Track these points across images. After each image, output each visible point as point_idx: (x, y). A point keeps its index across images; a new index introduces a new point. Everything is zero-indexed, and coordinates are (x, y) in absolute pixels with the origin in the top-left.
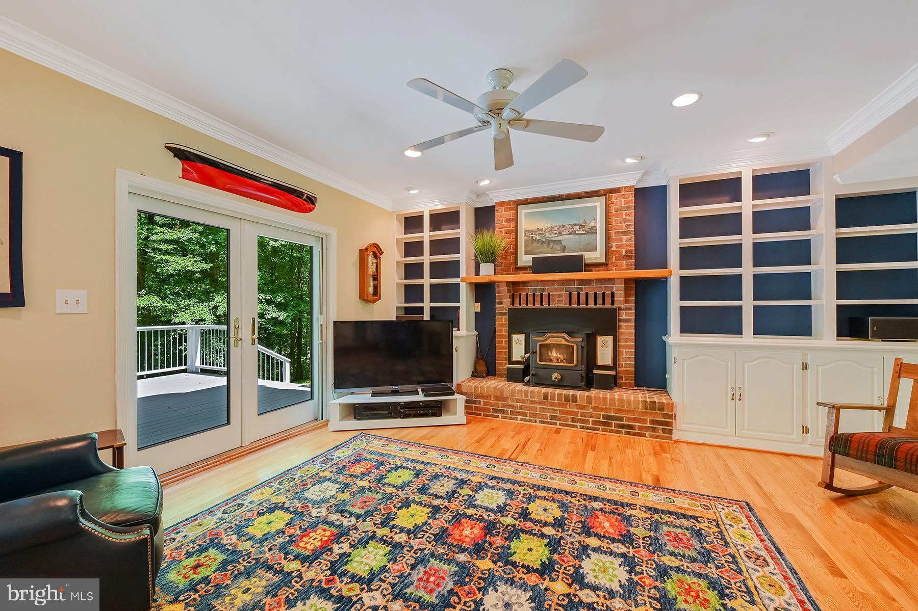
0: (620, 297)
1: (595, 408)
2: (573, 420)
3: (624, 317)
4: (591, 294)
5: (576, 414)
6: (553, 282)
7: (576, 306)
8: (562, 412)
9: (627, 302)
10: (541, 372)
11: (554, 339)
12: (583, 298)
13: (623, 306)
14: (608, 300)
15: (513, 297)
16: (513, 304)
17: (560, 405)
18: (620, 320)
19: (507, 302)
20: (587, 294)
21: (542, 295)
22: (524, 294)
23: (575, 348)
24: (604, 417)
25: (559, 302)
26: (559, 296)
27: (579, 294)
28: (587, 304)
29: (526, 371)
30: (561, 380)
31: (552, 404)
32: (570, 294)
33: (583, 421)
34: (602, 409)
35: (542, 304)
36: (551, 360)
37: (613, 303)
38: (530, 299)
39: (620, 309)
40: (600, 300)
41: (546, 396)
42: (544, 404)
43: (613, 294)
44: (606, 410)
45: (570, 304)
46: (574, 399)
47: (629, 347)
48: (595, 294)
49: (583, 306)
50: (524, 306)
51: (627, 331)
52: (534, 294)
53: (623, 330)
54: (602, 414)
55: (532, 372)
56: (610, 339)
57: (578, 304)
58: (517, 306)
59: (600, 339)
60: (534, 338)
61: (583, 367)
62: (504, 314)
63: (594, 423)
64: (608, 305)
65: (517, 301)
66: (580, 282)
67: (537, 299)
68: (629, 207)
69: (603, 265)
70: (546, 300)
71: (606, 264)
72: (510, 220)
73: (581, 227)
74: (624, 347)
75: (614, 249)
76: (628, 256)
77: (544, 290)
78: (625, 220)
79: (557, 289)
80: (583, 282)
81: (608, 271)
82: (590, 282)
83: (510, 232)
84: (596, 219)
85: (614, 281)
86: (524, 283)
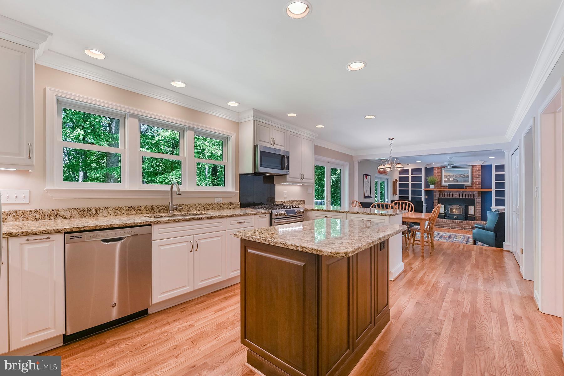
0: (476, 196)
1: (468, 225)
2: (462, 228)
3: (477, 201)
4: (467, 194)
5: (463, 226)
6: (453, 191)
7: (461, 198)
8: (458, 226)
9: (478, 197)
10: (450, 216)
11: (454, 207)
12: (464, 195)
13: (477, 198)
14: (472, 196)
15: (440, 194)
16: (440, 196)
17: (457, 224)
18: (476, 202)
19: (438, 196)
20: (465, 194)
21: (450, 194)
22: (443, 194)
23: (462, 209)
24: (471, 227)
25: (456, 196)
26: (456, 195)
27: (462, 194)
28: (465, 197)
29: (445, 215)
30: (457, 218)
31: (455, 224)
32: (460, 194)
33: (465, 228)
34: (471, 225)
35: (450, 197)
36: (454, 212)
37: (474, 197)
38: (446, 195)
39: (476, 199)
40: (470, 196)
41: (453, 222)
42: (453, 224)
43: (474, 194)
44: (472, 225)
45: (460, 197)
46: (462, 222)
47: (479, 209)
48: (468, 194)
49: (464, 197)
50: (443, 197)
51: (479, 205)
52: (447, 194)
53: (477, 205)
54: (471, 226)
55: (447, 216)
56: (473, 207)
57: (462, 197)
58: (441, 197)
59: (470, 207)
60: (448, 206)
61: (464, 215)
62: (437, 199)
63: (468, 228)
64: (472, 198)
65: (441, 196)
66: (463, 191)
67: (448, 195)
68: (479, 171)
69: (471, 187)
70: (451, 196)
71: (472, 186)
72: (439, 172)
73: (463, 175)
74: (477, 209)
75: (474, 182)
76: (479, 184)
77: (451, 193)
78: (478, 174)
79: (455, 193)
80: (464, 191)
81: (472, 188)
82: (466, 191)
83: (439, 176)
84: (468, 173)
85: (474, 191)
86: (444, 191)
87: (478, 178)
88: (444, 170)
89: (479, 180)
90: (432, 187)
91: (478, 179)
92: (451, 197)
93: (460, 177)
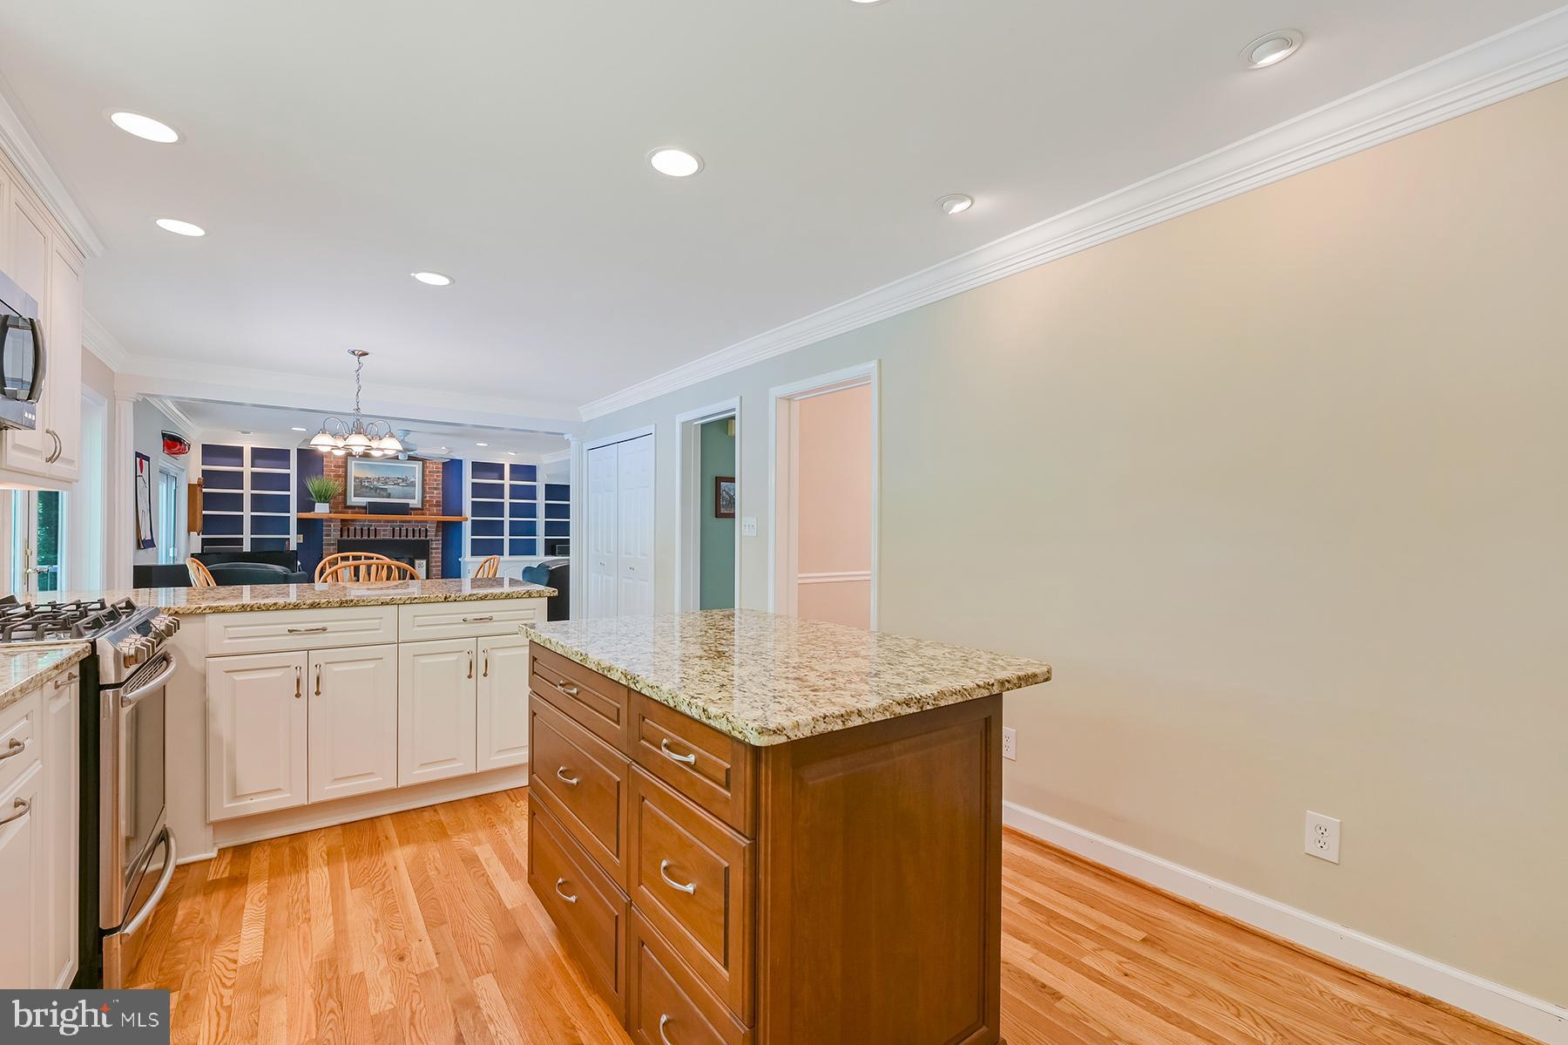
0: (432, 533)
3: (434, 546)
4: (410, 529)
6: (379, 521)
7: (398, 538)
9: (436, 536)
12: (404, 533)
13: (433, 538)
14: (423, 534)
15: (341, 531)
16: (341, 536)
18: (431, 548)
19: (335, 535)
20: (407, 529)
21: (369, 530)
22: (352, 528)
25: (384, 535)
26: (384, 531)
27: (400, 529)
28: (407, 537)
32: (393, 530)
35: (369, 536)
37: (426, 537)
38: (358, 532)
39: (431, 540)
40: (417, 534)
43: (426, 531)
45: (393, 537)
47: (438, 566)
48: (414, 530)
49: (404, 538)
50: (352, 538)
51: (436, 555)
52: (362, 529)
53: (433, 555)
56: (424, 562)
58: (345, 537)
59: (417, 562)
62: (333, 544)
64: (423, 538)
65: (346, 533)
66: (401, 522)
67: (365, 533)
68: (438, 472)
69: (420, 511)
70: (372, 533)
71: (422, 509)
72: (339, 467)
73: (403, 480)
74: (434, 567)
75: (428, 499)
76: (437, 505)
77: (371, 526)
78: (435, 480)
79: (382, 526)
80: (404, 522)
81: (423, 514)
82: (409, 522)
83: (339, 476)
84: (414, 477)
85: (426, 522)
86: (352, 520)
87: (436, 489)
88: (353, 462)
89: (437, 495)
90: (321, 509)
91: (435, 492)
92: (372, 537)
93: (395, 484)
